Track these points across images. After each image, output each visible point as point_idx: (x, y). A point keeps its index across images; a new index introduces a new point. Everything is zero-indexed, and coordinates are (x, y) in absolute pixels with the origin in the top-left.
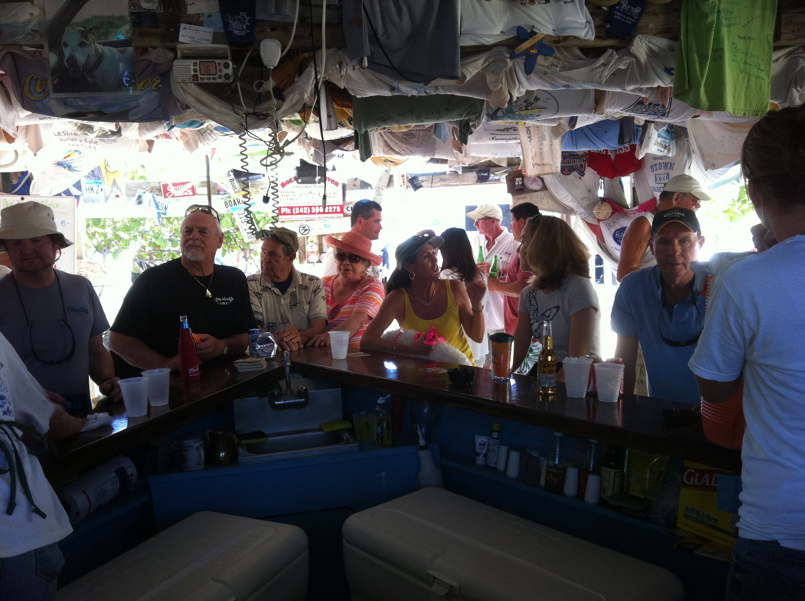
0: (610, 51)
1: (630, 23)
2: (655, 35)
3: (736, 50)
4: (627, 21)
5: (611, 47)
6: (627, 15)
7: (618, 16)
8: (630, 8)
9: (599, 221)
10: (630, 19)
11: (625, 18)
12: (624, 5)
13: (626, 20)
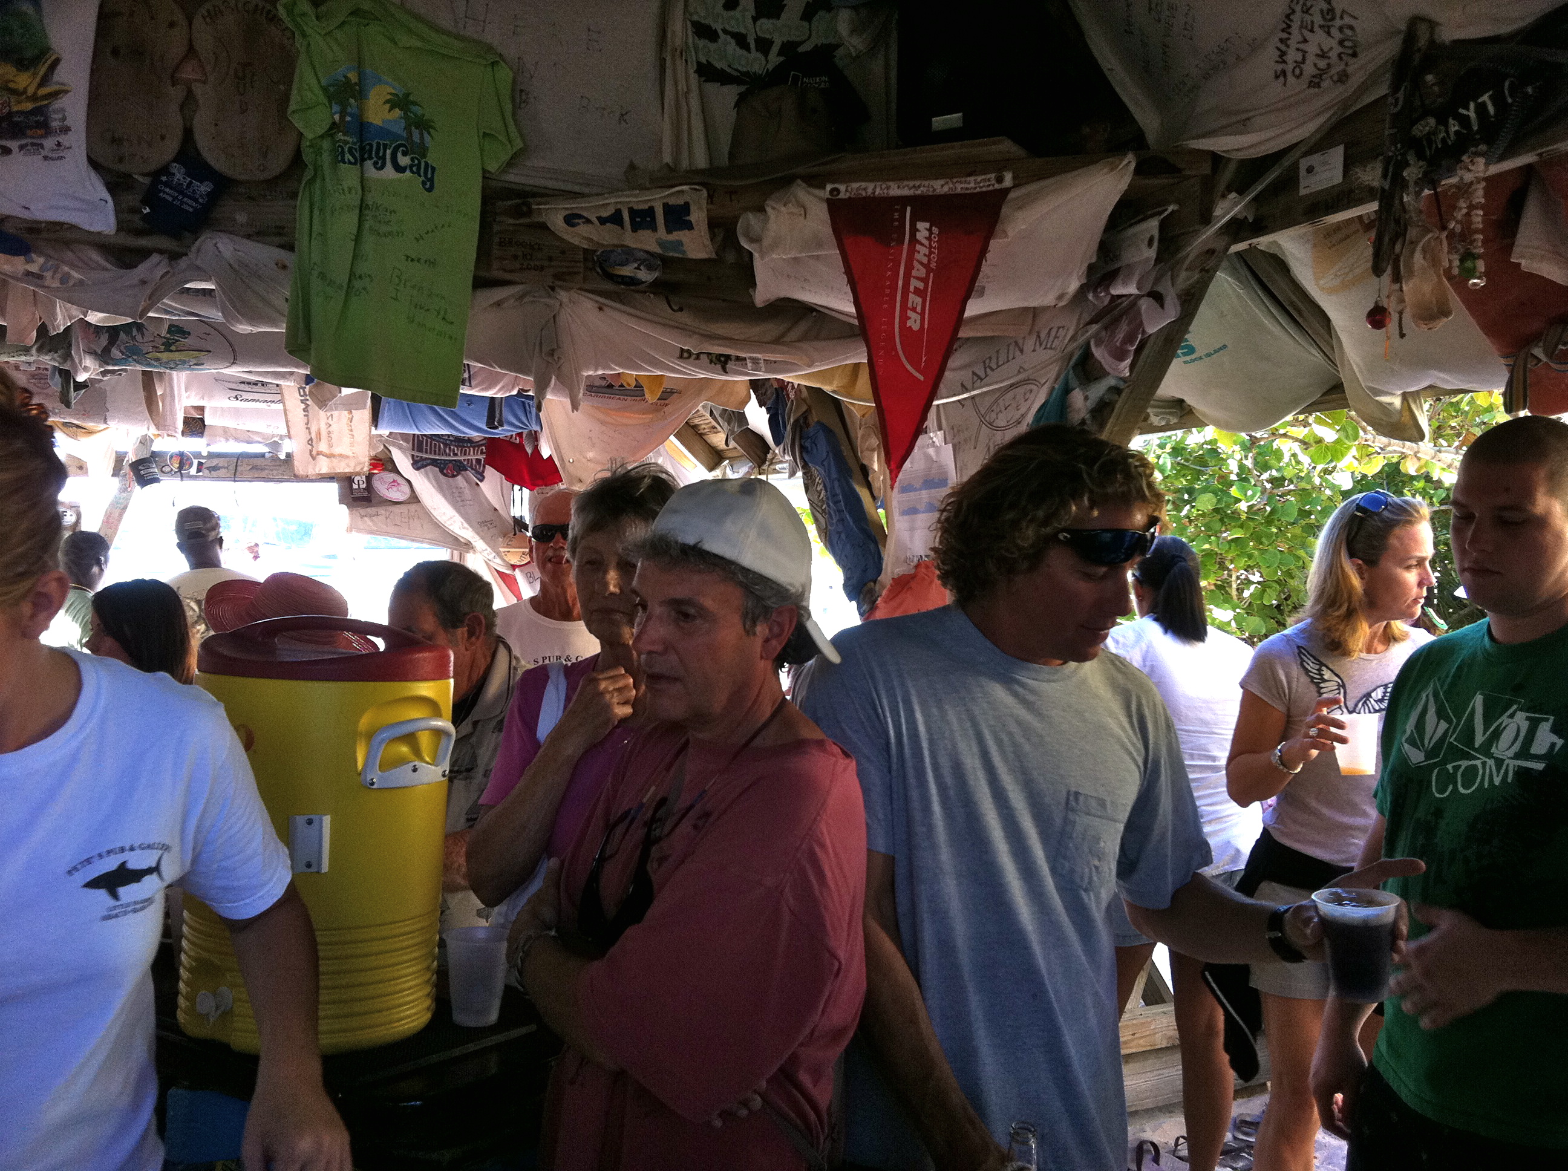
0: (155, 258)
1: (191, 210)
2: (249, 237)
3: (400, 281)
4: (184, 207)
5: (161, 252)
6: (185, 195)
7: (167, 194)
8: (191, 182)
9: (514, 567)
10: (190, 202)
11: (181, 200)
12: (178, 176)
13: (182, 203)
